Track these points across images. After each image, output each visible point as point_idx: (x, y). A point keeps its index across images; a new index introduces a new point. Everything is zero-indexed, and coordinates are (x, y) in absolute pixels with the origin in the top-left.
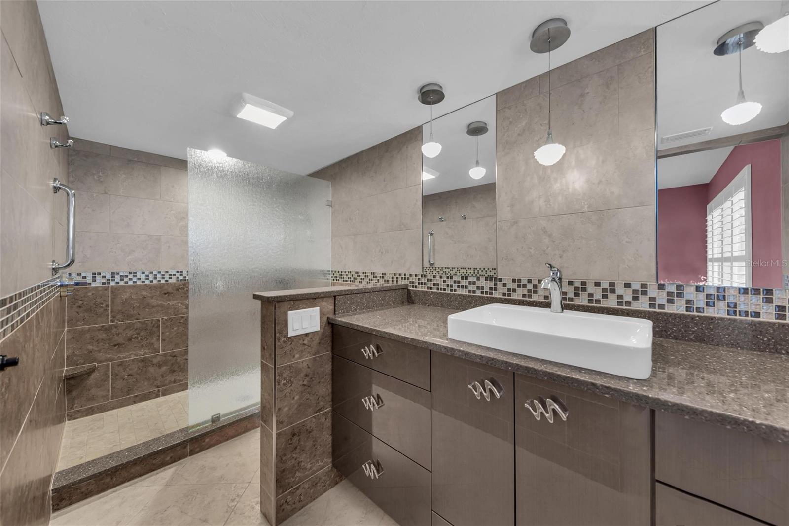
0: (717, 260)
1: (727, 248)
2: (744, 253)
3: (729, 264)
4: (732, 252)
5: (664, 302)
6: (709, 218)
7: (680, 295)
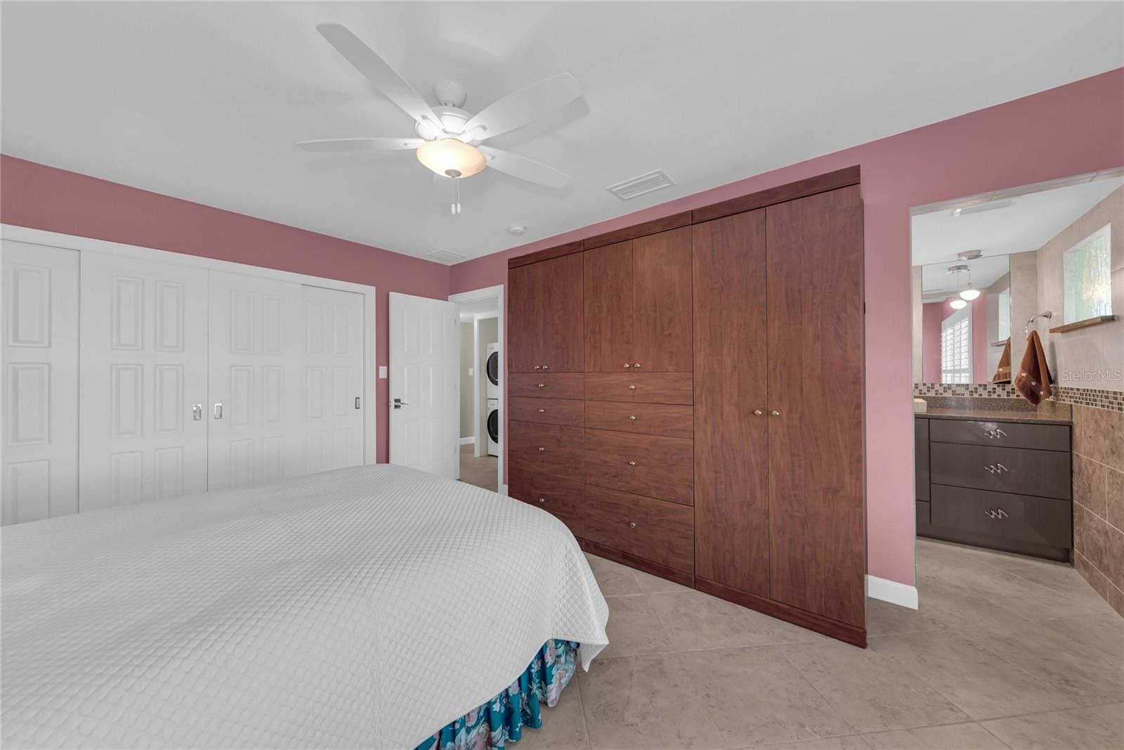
0: (950, 371)
1: (957, 362)
2: (967, 367)
3: (958, 375)
4: (960, 365)
5: (926, 391)
6: (943, 334)
7: (933, 388)
